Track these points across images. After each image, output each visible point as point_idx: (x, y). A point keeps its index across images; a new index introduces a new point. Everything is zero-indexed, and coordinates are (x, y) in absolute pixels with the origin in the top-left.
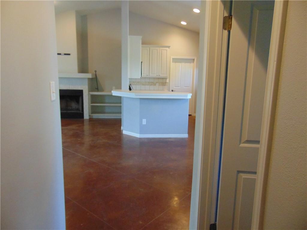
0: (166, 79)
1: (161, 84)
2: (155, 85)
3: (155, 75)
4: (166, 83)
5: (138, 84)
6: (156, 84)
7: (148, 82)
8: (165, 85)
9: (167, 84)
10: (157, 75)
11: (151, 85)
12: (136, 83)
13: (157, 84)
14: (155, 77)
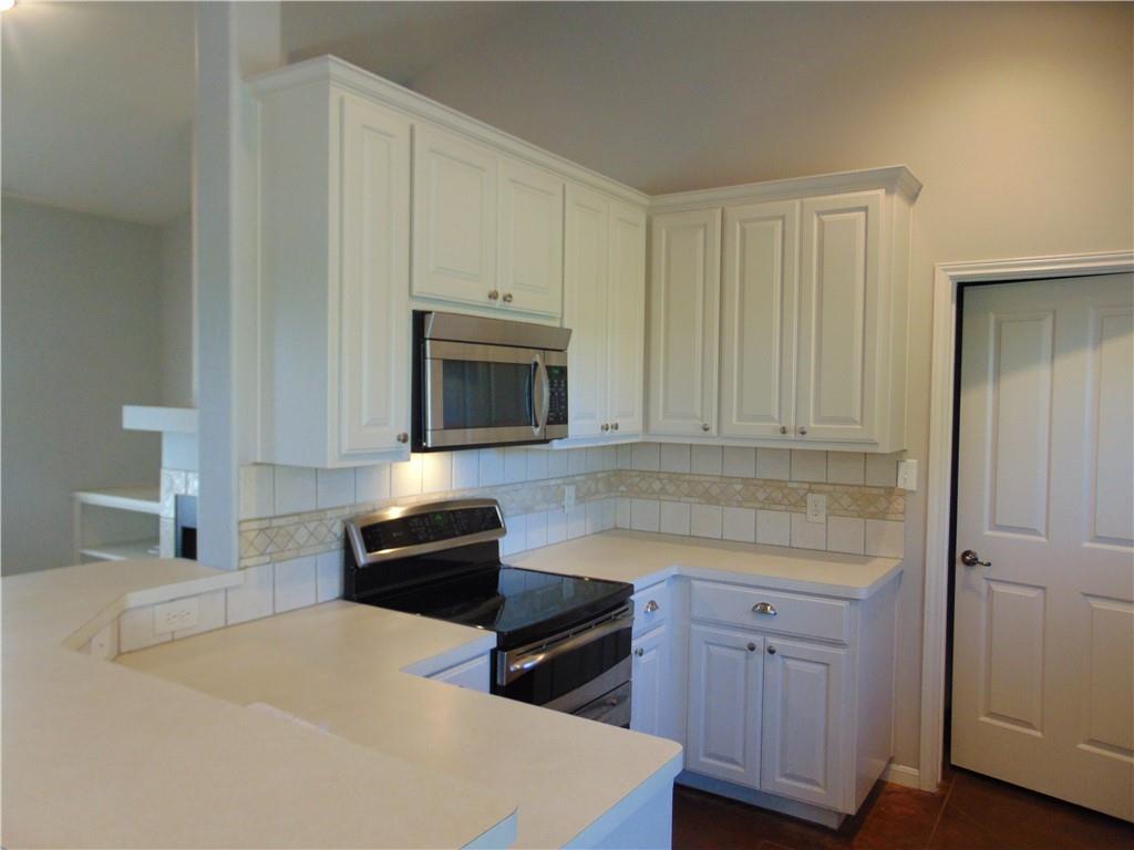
0: (897, 458)
1: (846, 501)
2: (798, 505)
3: (761, 431)
4: (891, 491)
5: (671, 488)
6: (804, 499)
7: (745, 481)
8: (882, 515)
9: (899, 504)
10: (784, 431)
11: (769, 504)
12: (657, 486)
13: (817, 501)
14: (759, 445)
